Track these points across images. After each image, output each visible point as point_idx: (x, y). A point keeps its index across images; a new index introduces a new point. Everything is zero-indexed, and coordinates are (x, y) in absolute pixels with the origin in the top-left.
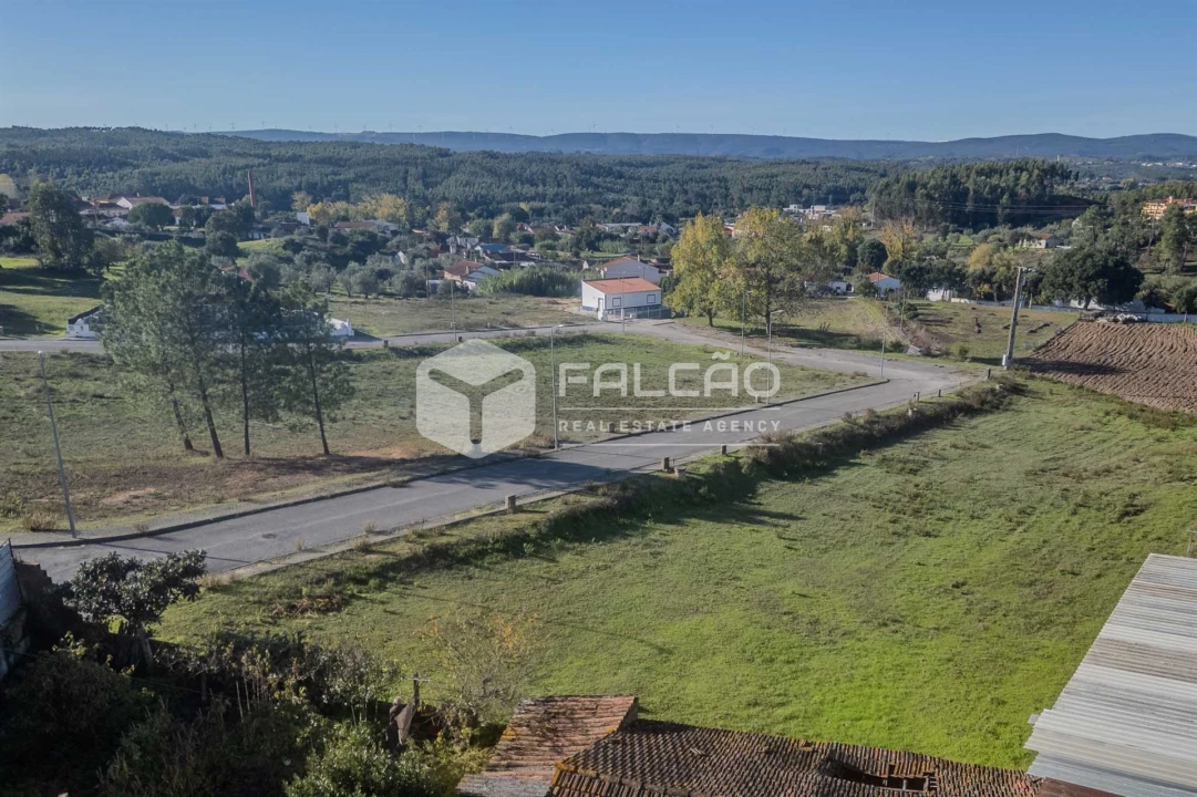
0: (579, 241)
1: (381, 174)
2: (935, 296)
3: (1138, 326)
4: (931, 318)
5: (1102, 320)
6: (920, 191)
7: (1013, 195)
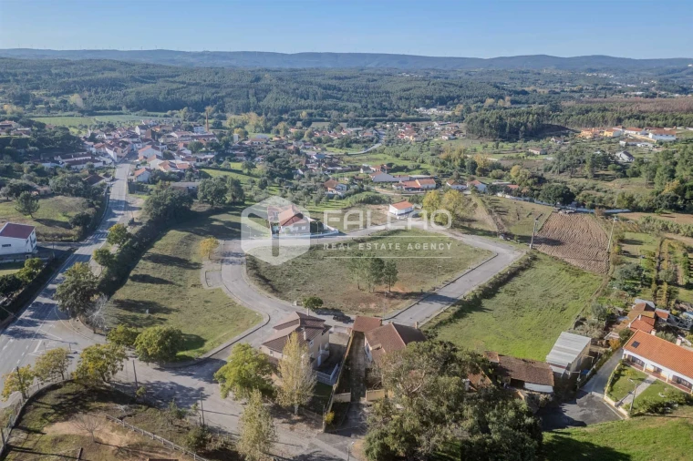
0: (342, 143)
1: (237, 93)
2: (499, 195)
3: (573, 215)
4: (501, 209)
5: (561, 212)
6: (486, 125)
7: (526, 126)
